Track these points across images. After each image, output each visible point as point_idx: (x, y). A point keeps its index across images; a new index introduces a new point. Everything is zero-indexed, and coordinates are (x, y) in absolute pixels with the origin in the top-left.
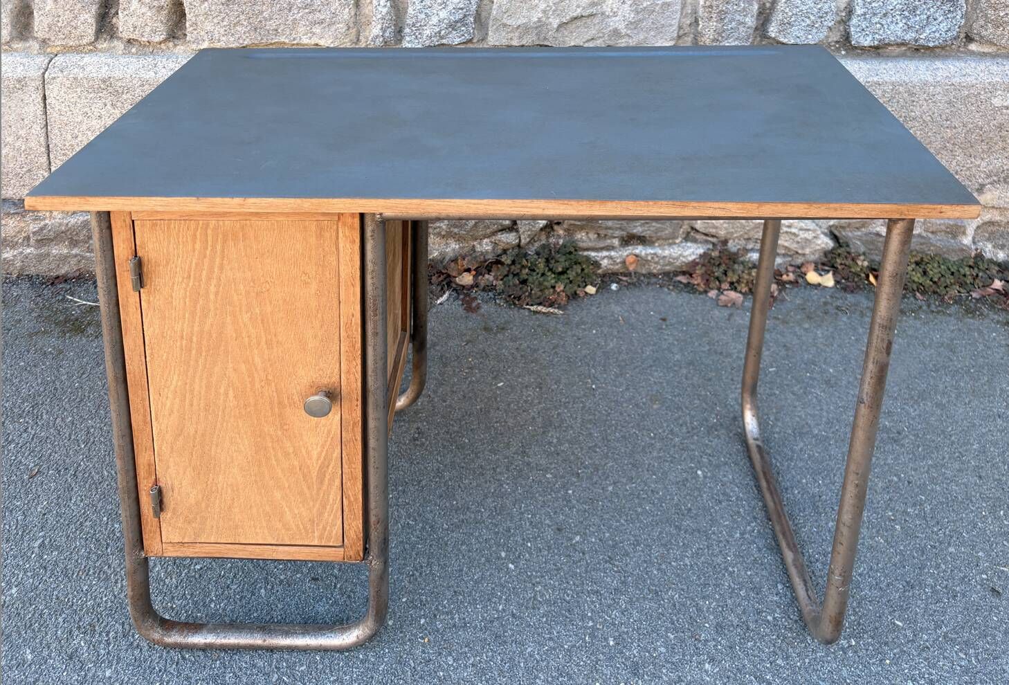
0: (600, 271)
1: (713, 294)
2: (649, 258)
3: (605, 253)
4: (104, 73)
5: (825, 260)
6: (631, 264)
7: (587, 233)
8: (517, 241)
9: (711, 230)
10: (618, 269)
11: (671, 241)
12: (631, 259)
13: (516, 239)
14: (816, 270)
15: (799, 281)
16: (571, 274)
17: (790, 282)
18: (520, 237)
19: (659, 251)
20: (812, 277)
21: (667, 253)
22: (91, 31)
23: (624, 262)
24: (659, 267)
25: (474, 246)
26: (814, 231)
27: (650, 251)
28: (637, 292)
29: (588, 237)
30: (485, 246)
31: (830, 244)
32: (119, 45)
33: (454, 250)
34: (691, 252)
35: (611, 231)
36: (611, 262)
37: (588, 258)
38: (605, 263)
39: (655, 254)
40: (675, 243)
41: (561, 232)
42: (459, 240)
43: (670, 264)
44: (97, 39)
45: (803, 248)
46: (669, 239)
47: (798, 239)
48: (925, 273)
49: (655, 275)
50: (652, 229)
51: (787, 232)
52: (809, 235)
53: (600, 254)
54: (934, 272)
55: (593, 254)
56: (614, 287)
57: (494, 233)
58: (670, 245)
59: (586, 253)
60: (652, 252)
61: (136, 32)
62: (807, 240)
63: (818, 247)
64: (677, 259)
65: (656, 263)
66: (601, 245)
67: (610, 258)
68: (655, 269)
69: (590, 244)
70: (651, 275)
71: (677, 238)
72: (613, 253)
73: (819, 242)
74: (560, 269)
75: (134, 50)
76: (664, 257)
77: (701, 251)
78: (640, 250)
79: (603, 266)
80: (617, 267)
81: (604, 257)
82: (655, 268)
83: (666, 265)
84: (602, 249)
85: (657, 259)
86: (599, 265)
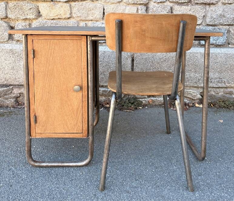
0: (143, 104)
1: (172, 108)
2: (155, 100)
3: (143, 99)
4: (11, 48)
5: (200, 102)
6: (151, 102)
12: (150, 101)
14: (198, 104)
15: (194, 106)
16: (135, 104)
17: (192, 106)
20: (197, 105)
21: (159, 99)
22: (7, 38)
23: (149, 102)
26: (196, 93)
27: (155, 99)
28: (152, 108)
31: (201, 97)
32: (14, 42)
37: (139, 100)
38: (144, 102)
39: (156, 99)
44: (8, 40)
45: (194, 98)
46: (160, 95)
47: (193, 95)
48: (225, 104)
49: (157, 105)
51: (189, 94)
52: (195, 94)
54: (227, 103)
55: (140, 99)
56: (146, 107)
58: (160, 97)
61: (19, 38)
62: (195, 95)
63: (198, 98)
65: (157, 102)
67: (145, 100)
68: (157, 103)
69: (140, 97)
70: (156, 105)
72: (146, 99)
73: (198, 96)
74: (132, 102)
75: (18, 43)
78: (152, 98)
80: (147, 103)
83: (160, 103)
84: (143, 98)
86: (142, 102)
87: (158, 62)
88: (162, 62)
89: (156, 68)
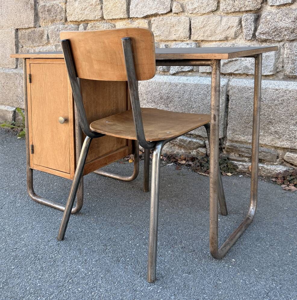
0: (238, 170)
1: (284, 186)
2: (261, 168)
3: (241, 163)
7: (235, 154)
8: (206, 152)
9: (290, 160)
10: (246, 171)
11: (272, 163)
13: (205, 151)
18: (207, 151)
19: (265, 166)
21: (269, 167)
23: (248, 168)
24: (265, 173)
25: (190, 152)
29: (235, 155)
30: (194, 153)
33: (182, 152)
34: (281, 169)
35: (244, 154)
36: (243, 167)
37: (232, 164)
38: (240, 167)
40: (274, 165)
41: (225, 152)
42: (185, 149)
43: (270, 173)
49: (262, 176)
50: (262, 155)
53: (239, 163)
55: (236, 162)
56: (241, 176)
57: (198, 147)
59: (233, 162)
60: (262, 166)
64: (273, 171)
65: (264, 171)
66: (240, 159)
67: (243, 165)
69: (235, 158)
70: (260, 176)
71: (276, 162)
72: (244, 163)
76: (267, 169)
77: (285, 169)
79: (239, 168)
80: (246, 170)
81: (240, 165)
82: (263, 173)
83: (268, 173)
84: (240, 161)
85: (264, 170)
86: (238, 168)
87: (269, 104)
88: (276, 105)
89: (266, 114)
